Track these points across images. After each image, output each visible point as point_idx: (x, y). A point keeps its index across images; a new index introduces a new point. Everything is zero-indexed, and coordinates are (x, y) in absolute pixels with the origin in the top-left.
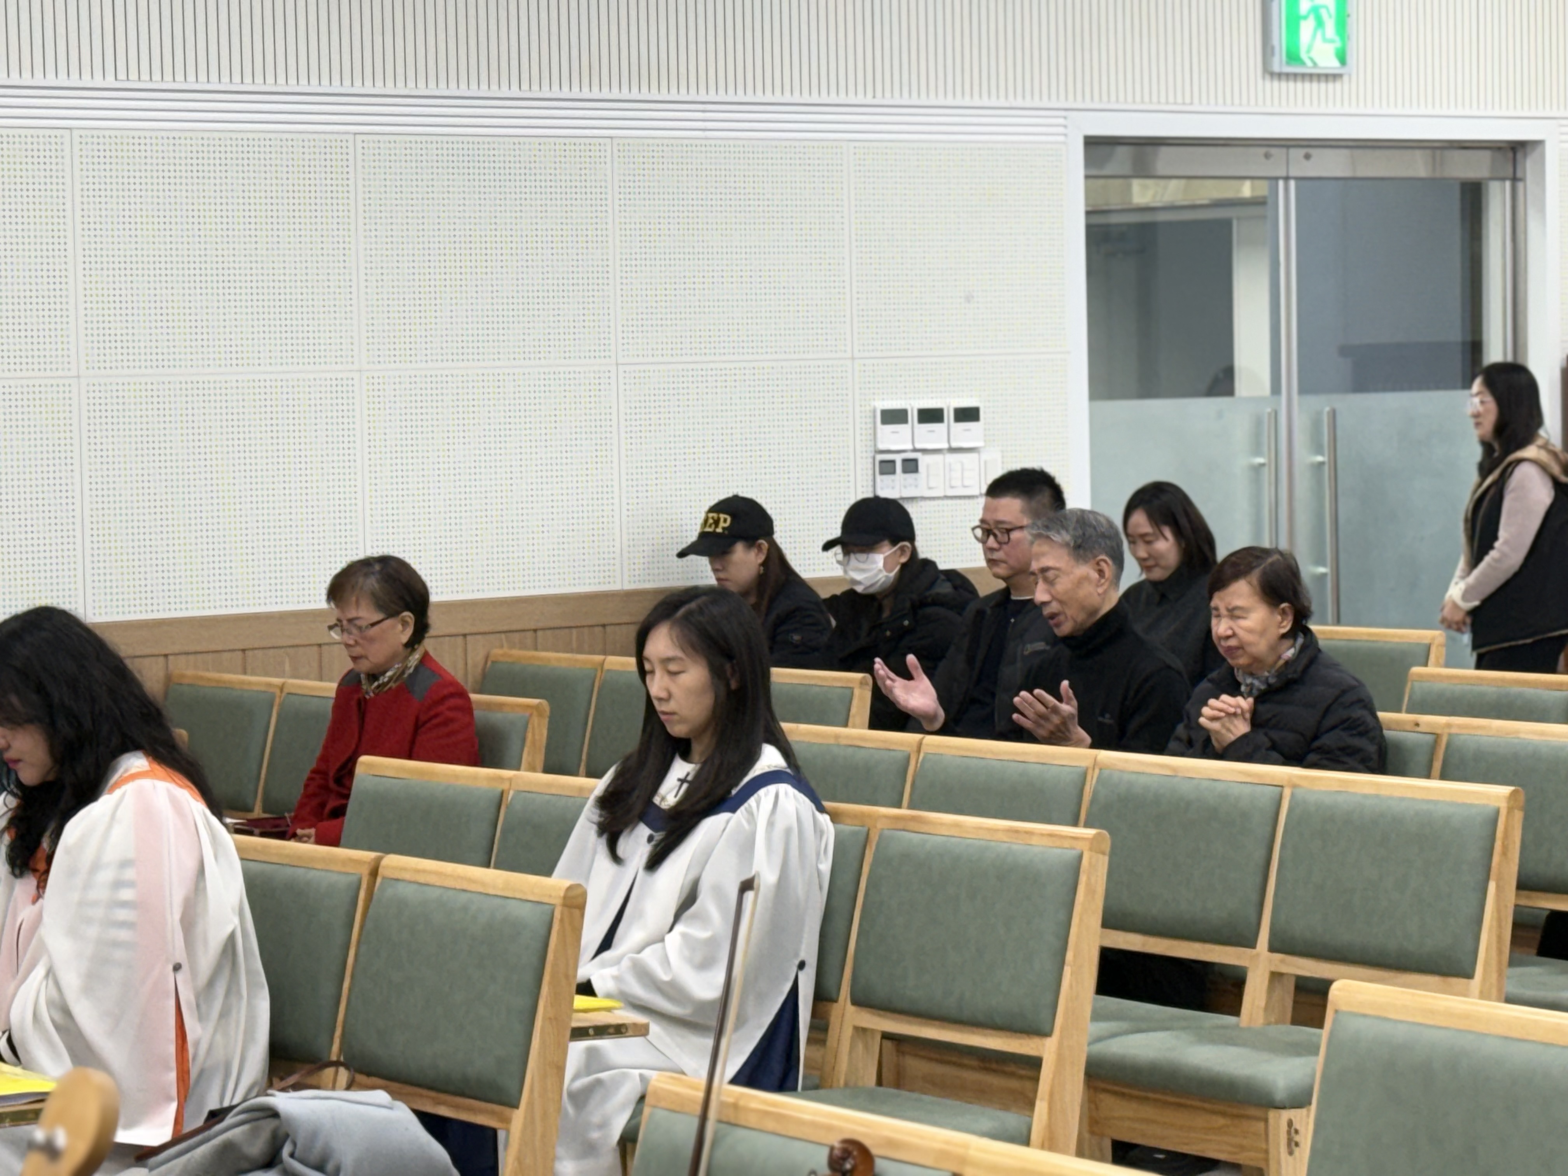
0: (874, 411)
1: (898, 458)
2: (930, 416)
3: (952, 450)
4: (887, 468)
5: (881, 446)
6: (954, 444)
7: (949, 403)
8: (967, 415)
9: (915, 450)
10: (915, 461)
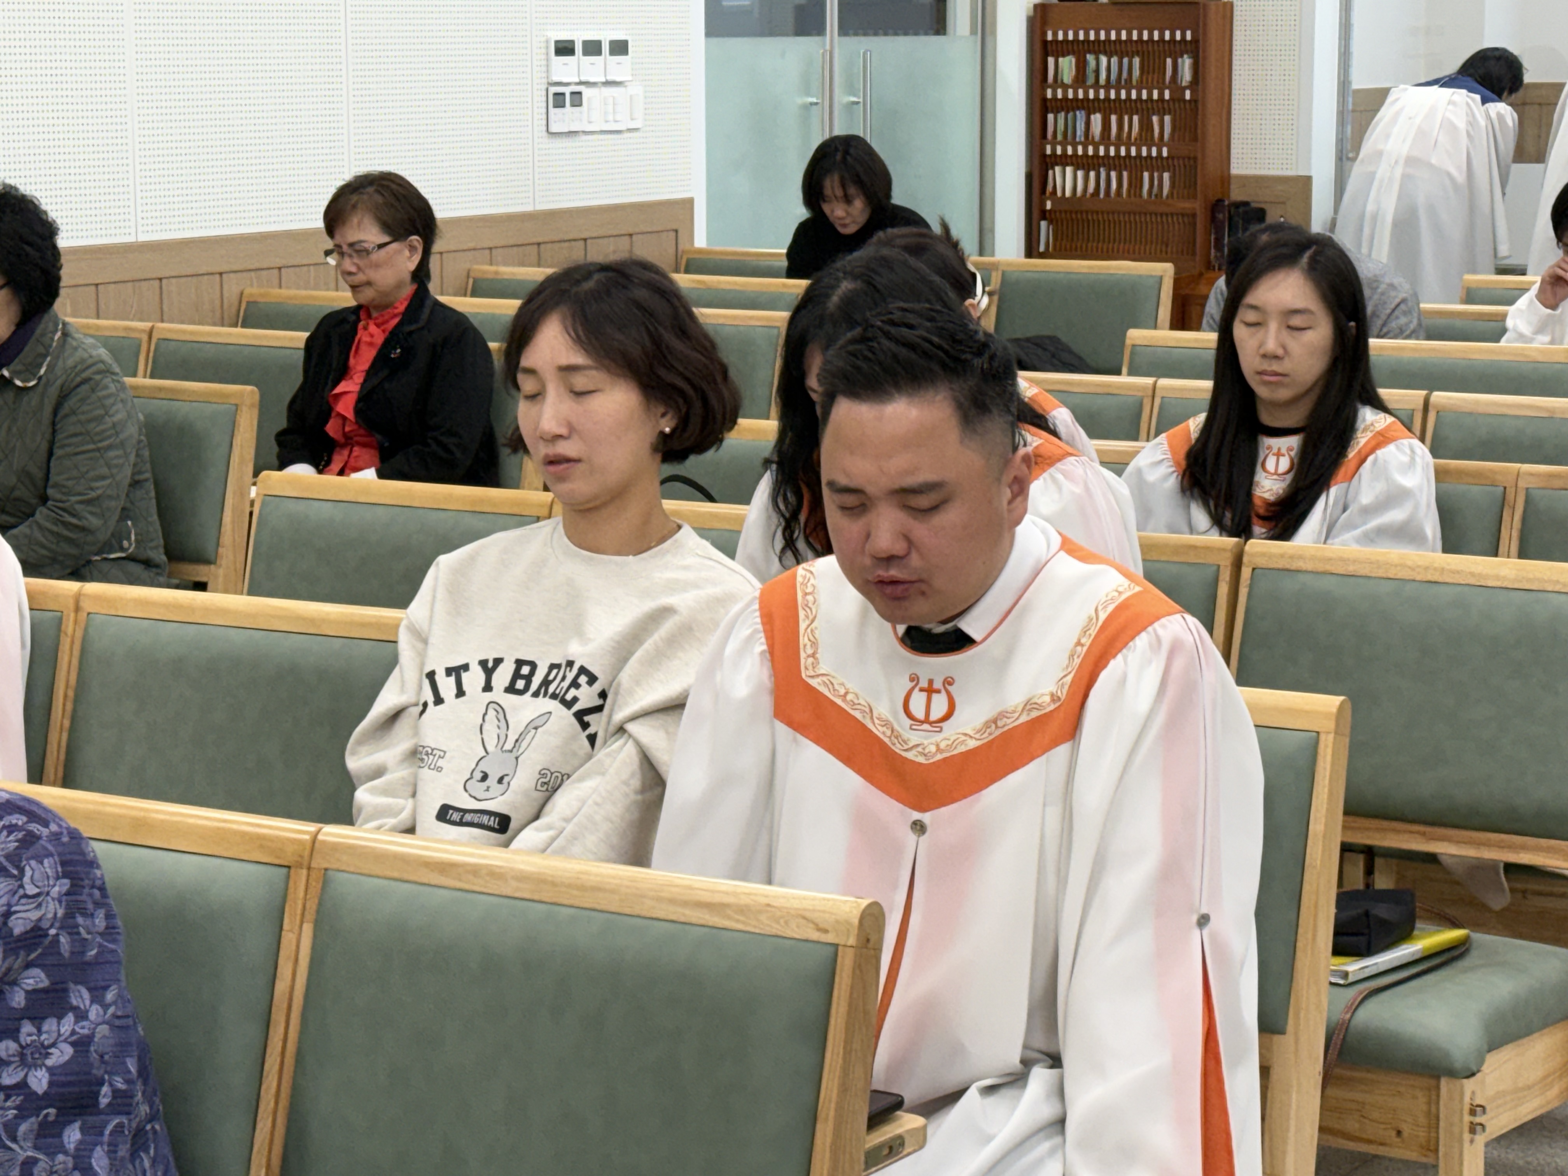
0: (547, 42)
1: (567, 90)
2: (593, 48)
3: (608, 83)
4: (559, 100)
5: (556, 79)
6: (610, 78)
7: (606, 36)
8: (620, 48)
9: (581, 83)
10: (580, 93)
